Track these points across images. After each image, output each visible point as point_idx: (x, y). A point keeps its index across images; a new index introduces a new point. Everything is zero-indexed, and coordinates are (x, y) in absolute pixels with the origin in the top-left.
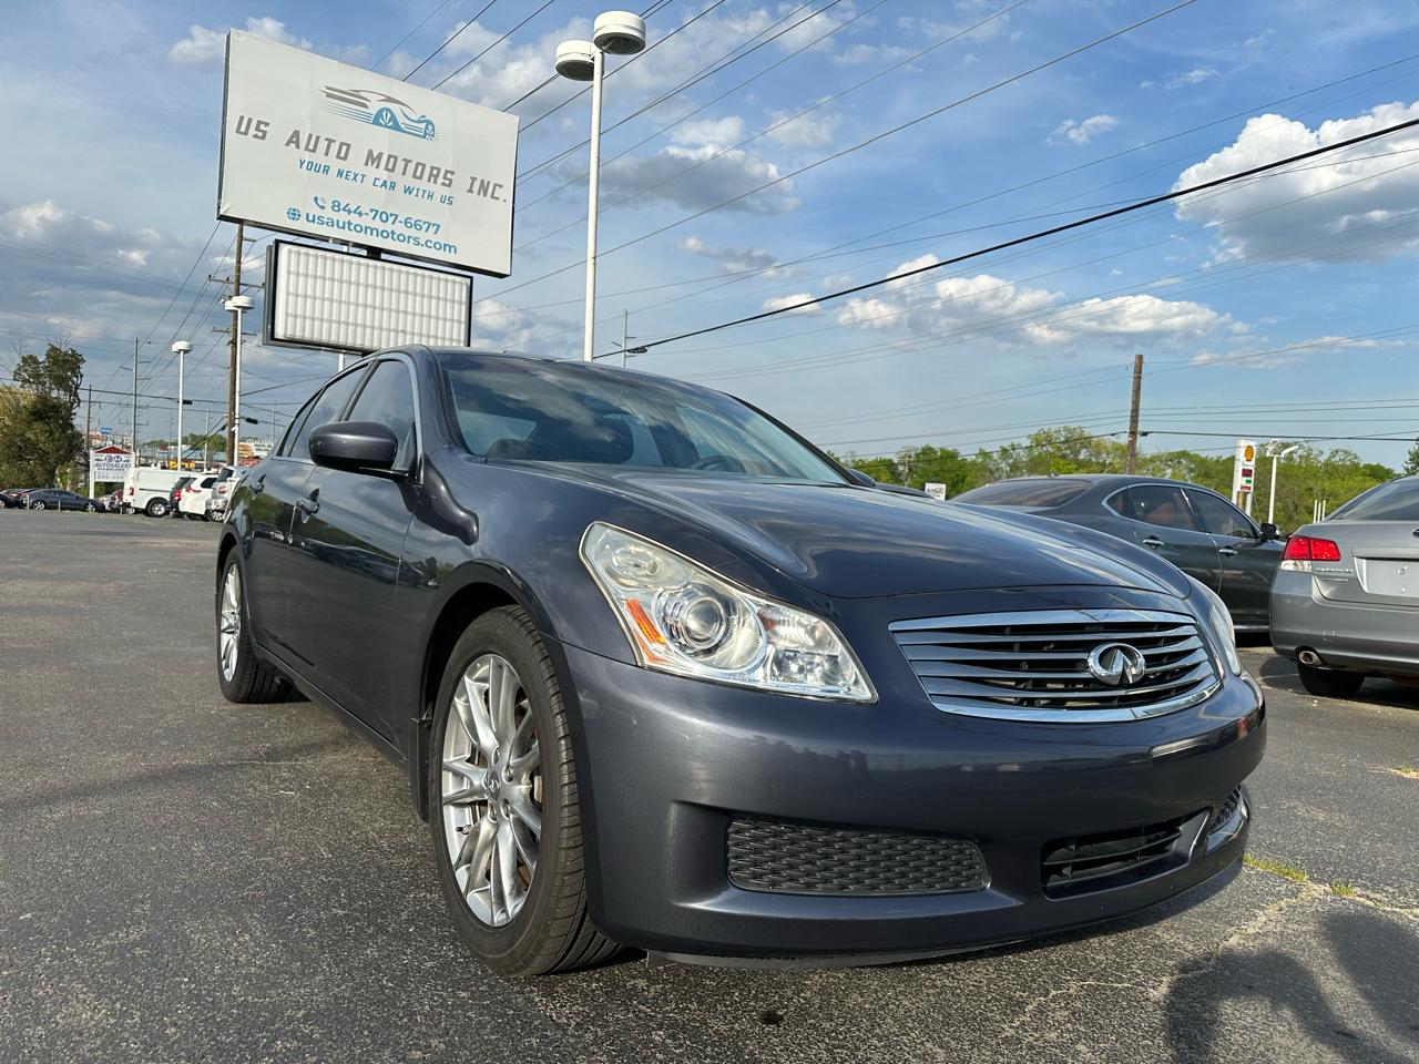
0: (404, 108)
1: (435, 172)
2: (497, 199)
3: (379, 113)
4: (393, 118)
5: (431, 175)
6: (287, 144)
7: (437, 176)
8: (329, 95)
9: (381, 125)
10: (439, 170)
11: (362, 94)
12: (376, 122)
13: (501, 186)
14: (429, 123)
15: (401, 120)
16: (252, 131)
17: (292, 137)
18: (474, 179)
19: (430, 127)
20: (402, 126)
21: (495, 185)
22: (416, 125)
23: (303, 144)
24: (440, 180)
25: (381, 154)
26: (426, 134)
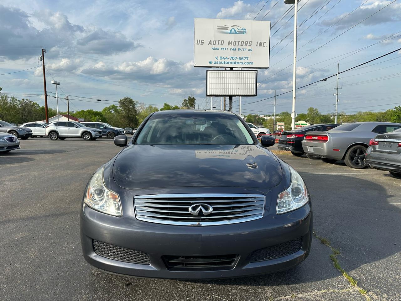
0: (238, 27)
1: (247, 43)
2: (265, 46)
3: (231, 30)
4: (235, 31)
5: (246, 44)
6: (209, 44)
7: (247, 44)
8: (218, 29)
9: (232, 33)
10: (248, 42)
11: (227, 26)
12: (230, 33)
13: (266, 42)
14: (245, 29)
15: (237, 30)
16: (200, 43)
17: (210, 42)
18: (258, 42)
19: (245, 31)
20: (237, 32)
21: (264, 42)
22: (241, 31)
23: (212, 44)
24: (248, 45)
25: (232, 41)
26: (244, 33)
